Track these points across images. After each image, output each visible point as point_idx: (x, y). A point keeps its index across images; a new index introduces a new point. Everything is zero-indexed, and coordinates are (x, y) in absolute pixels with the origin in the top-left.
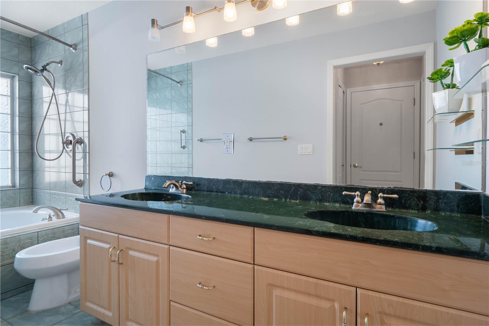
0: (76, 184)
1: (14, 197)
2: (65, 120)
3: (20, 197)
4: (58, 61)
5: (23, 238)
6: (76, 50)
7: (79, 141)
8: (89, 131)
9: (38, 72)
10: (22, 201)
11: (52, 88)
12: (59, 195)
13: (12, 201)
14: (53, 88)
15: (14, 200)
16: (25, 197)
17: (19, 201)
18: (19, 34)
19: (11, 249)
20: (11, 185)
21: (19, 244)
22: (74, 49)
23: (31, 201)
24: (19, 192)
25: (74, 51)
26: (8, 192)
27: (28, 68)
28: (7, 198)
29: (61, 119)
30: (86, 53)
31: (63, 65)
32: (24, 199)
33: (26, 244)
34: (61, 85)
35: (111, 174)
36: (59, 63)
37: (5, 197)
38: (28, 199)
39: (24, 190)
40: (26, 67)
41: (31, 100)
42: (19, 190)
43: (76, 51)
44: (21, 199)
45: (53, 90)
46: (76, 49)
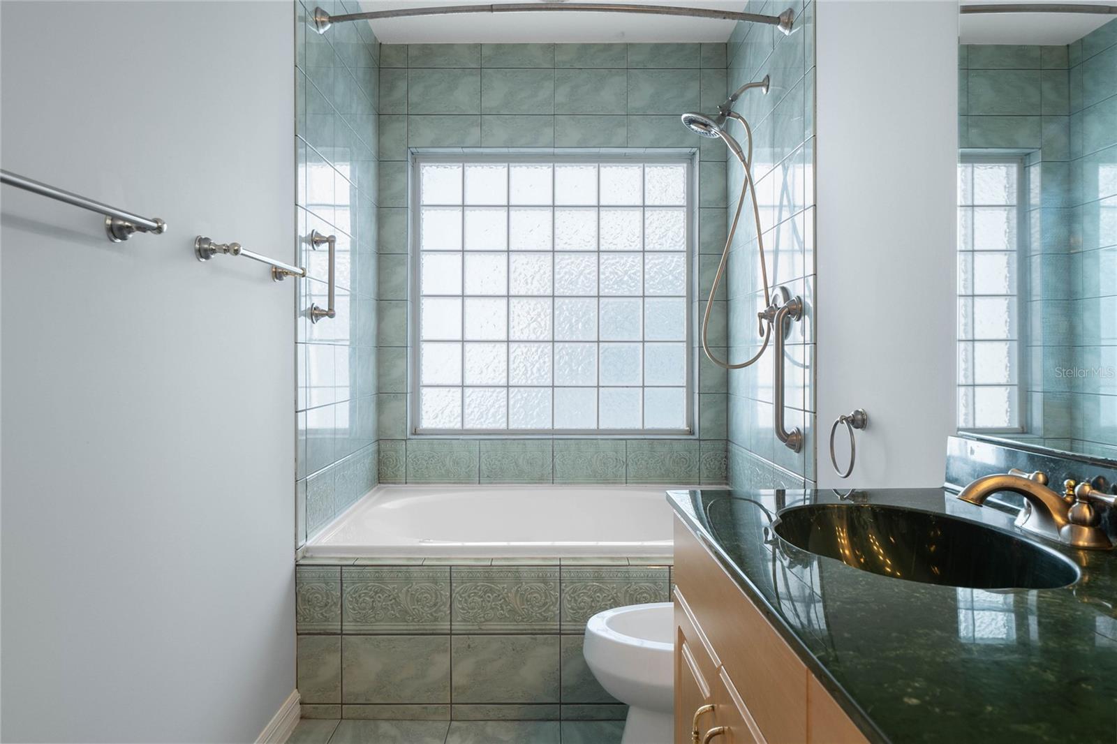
0: (784, 440)
1: (687, 458)
2: (776, 252)
3: (699, 461)
4: (760, 79)
5: (635, 575)
6: (791, 28)
7: (794, 309)
8: (815, 274)
9: (712, 127)
10: (705, 473)
11: (743, 161)
12: (763, 467)
13: (683, 469)
14: (747, 160)
15: (689, 466)
16: (712, 463)
17: (698, 471)
18: (701, 42)
19: (610, 598)
20: (688, 428)
21: (626, 588)
22: (789, 25)
23: (724, 474)
24: (697, 446)
25: (787, 32)
26: (676, 446)
27: (691, 121)
28: (674, 461)
29: (765, 248)
30: (810, 26)
31: (770, 87)
32: (708, 465)
33: (642, 593)
34: (767, 151)
35: (860, 417)
36: (762, 86)
37: (671, 457)
38: (717, 468)
39: (708, 442)
40: (685, 119)
41: (726, 208)
42: (697, 442)
43: (794, 31)
44: (703, 466)
45: (748, 166)
46: (792, 24)
